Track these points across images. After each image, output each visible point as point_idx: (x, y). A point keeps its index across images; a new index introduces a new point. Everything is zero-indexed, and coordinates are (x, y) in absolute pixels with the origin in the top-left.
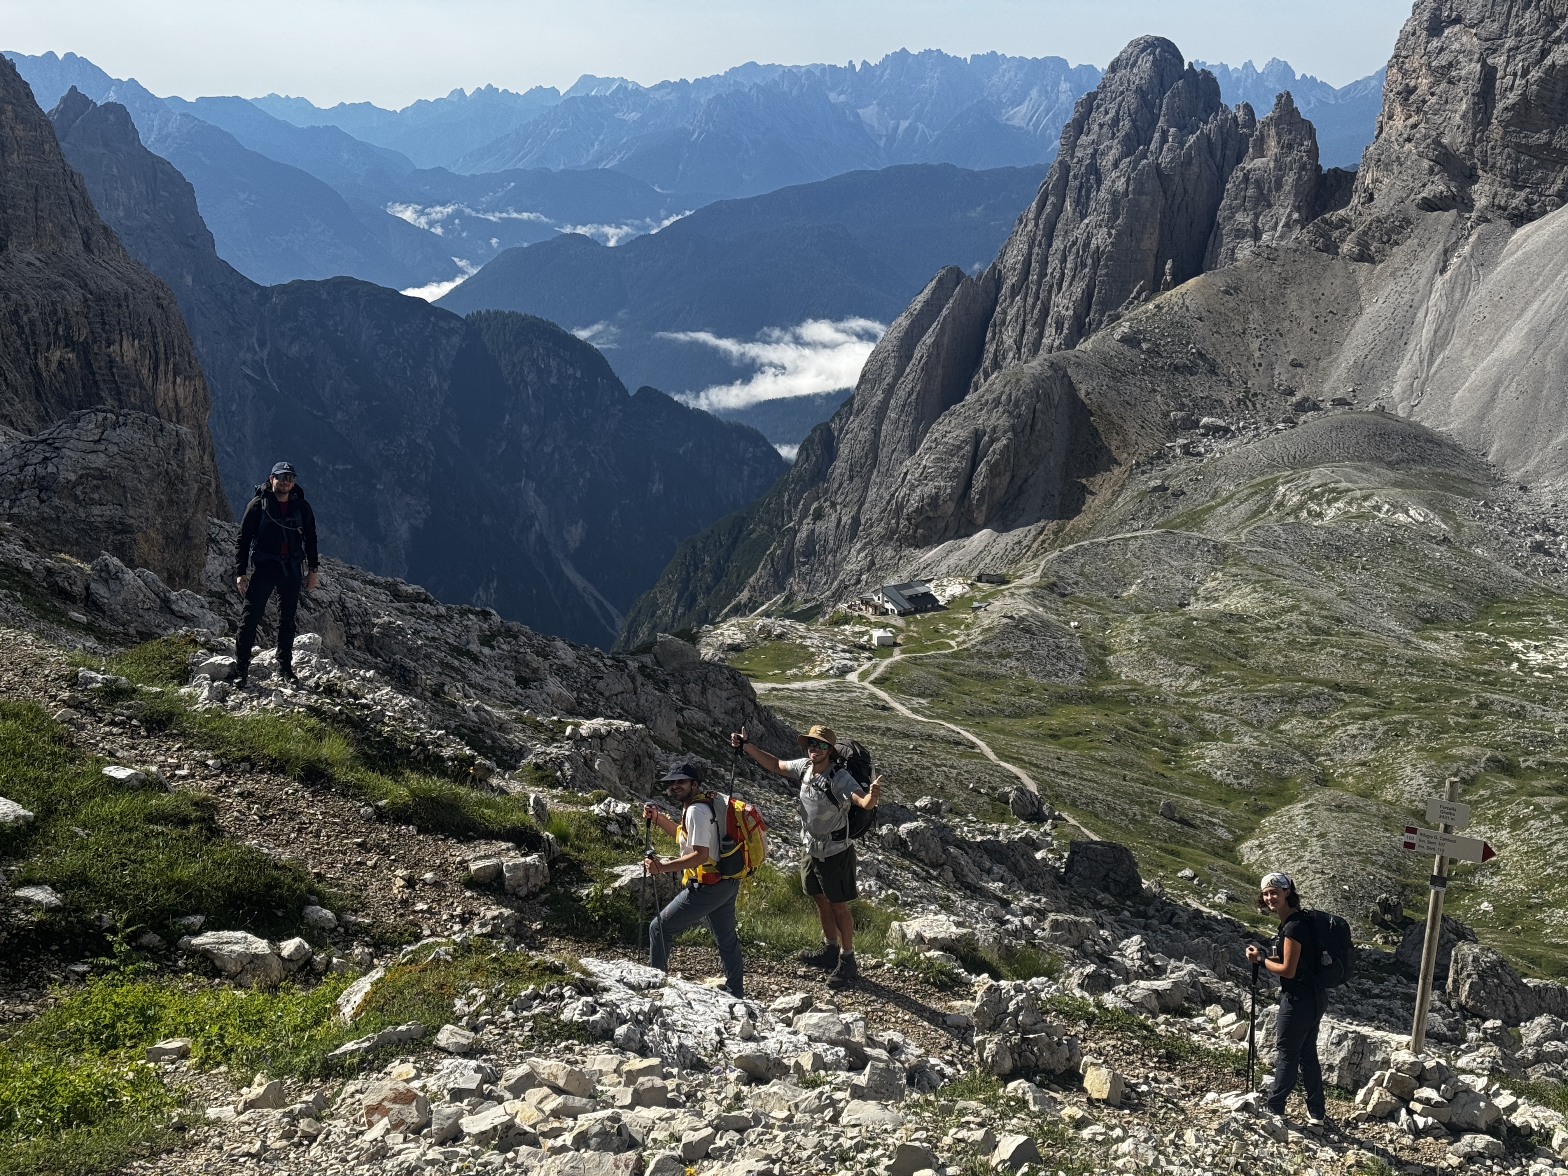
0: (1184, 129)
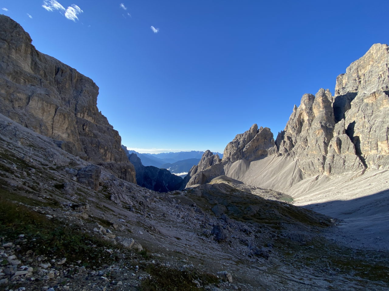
0: (210, 156)
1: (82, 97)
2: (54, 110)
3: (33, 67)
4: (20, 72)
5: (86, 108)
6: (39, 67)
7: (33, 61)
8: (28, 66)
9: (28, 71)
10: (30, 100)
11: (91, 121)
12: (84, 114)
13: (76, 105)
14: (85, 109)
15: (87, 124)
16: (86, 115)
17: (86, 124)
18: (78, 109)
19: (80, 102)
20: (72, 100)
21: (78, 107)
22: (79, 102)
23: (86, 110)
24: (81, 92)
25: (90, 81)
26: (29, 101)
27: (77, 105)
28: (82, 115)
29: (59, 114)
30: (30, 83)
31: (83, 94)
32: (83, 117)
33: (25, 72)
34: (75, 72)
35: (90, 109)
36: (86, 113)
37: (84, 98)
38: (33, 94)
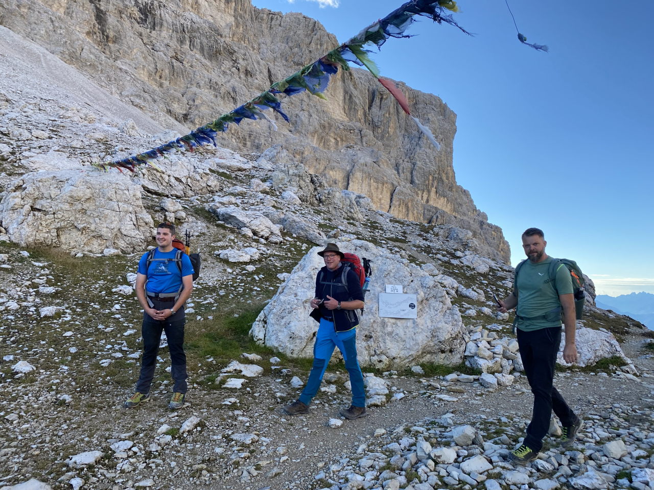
1: (423, 149)
2: (389, 195)
3: (346, 107)
4: (329, 124)
5: (433, 177)
6: (356, 104)
7: (346, 92)
8: (340, 106)
9: (338, 118)
10: (350, 182)
11: (444, 209)
12: (429, 192)
13: (412, 173)
14: (431, 178)
15: (437, 217)
16: (433, 194)
17: (435, 217)
18: (417, 182)
19: (419, 164)
20: (403, 161)
21: (417, 178)
22: (418, 162)
23: (433, 180)
24: (420, 138)
25: (434, 103)
26: (348, 184)
27: (414, 173)
28: (425, 196)
29: (397, 203)
30: (345, 144)
31: (425, 141)
32: (427, 201)
33: (335, 120)
34: (405, 90)
35: (441, 178)
36: (434, 190)
37: (428, 150)
38: (354, 166)
